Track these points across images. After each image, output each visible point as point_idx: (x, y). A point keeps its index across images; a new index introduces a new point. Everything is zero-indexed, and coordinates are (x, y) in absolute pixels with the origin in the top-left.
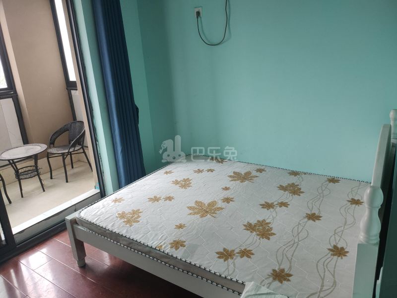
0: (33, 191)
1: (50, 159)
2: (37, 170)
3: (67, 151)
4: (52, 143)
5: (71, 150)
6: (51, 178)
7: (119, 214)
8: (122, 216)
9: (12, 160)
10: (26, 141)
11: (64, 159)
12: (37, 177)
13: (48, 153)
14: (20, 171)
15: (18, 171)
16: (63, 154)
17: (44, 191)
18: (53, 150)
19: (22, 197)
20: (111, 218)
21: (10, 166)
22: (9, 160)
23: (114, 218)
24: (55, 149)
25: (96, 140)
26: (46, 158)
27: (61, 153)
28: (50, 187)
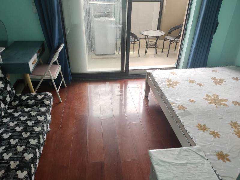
0: (150, 55)
1: (165, 41)
2: (155, 45)
3: (173, 40)
4: (170, 33)
5: (176, 40)
6: (162, 52)
7: (168, 80)
8: (169, 81)
9: (148, 36)
10: (159, 28)
11: (170, 44)
12: (154, 48)
13: (165, 38)
14: (149, 43)
15: (148, 43)
16: (171, 41)
17: (155, 57)
18: (168, 37)
19: (145, 56)
20: (163, 80)
21: (145, 39)
22: (145, 36)
23: (164, 80)
24: (170, 37)
25: (185, 37)
26: (163, 41)
27: (170, 40)
28: (159, 56)
